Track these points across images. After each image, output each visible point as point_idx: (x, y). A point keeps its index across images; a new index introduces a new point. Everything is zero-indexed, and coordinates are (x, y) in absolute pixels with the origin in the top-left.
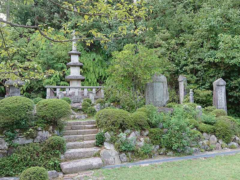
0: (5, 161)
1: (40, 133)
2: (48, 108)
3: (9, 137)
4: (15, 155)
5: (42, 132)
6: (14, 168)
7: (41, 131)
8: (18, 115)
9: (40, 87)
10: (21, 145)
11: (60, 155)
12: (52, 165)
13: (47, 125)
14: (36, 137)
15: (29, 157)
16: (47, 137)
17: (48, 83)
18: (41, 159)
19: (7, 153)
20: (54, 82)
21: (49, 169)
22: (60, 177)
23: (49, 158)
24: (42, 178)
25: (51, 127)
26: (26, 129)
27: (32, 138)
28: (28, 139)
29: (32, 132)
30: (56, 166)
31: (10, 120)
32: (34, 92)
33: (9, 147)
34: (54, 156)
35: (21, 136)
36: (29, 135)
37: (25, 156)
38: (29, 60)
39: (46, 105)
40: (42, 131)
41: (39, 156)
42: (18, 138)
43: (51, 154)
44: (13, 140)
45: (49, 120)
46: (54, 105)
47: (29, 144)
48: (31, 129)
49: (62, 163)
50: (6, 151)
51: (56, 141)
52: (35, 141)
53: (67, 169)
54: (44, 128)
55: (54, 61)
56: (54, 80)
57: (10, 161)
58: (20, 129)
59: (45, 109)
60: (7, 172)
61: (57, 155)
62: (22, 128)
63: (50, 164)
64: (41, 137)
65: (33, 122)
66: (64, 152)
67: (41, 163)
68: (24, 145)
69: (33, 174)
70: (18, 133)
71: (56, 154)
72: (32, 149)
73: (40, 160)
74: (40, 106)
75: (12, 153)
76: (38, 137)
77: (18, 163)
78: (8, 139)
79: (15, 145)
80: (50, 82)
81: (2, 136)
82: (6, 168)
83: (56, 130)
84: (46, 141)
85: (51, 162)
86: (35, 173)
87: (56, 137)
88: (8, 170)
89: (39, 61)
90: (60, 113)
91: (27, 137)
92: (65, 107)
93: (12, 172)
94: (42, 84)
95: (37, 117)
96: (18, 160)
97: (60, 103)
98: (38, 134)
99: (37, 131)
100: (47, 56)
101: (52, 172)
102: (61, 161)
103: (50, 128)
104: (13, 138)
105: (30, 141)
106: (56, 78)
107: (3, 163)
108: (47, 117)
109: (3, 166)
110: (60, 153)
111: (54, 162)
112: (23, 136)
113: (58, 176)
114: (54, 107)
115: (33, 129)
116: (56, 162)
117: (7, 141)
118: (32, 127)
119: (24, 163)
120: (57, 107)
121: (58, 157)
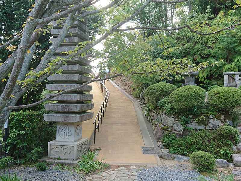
0: (181, 142)
1: (211, 121)
2: (219, 97)
3: (184, 121)
4: (188, 138)
5: (214, 121)
6: (188, 149)
7: (212, 118)
8: (190, 103)
9: (220, 73)
10: (194, 130)
11: (232, 146)
12: (223, 154)
13: (219, 114)
14: (207, 124)
15: (201, 142)
16: (218, 126)
17: (229, 69)
18: (213, 146)
19: (183, 135)
20: (235, 67)
21: (221, 158)
22: (230, 167)
23: (220, 146)
24: (209, 164)
25: (223, 117)
26: (198, 116)
27: (204, 125)
28: (200, 125)
29: (204, 119)
30: (227, 156)
31: (184, 107)
32: (214, 79)
33: (184, 129)
34: (225, 146)
35: (194, 122)
36: (201, 121)
37: (197, 140)
38: (209, 47)
39: (218, 93)
40: (214, 119)
41: (211, 143)
42: (191, 123)
43: (223, 143)
44: (187, 125)
45: (221, 109)
46: (226, 94)
47: (201, 129)
48: (202, 116)
49: (234, 155)
50: (181, 133)
51: (227, 131)
52: (207, 128)
53: (238, 161)
54: (216, 116)
55: (235, 44)
56: (236, 65)
57: (184, 142)
58: (193, 115)
59: (216, 98)
60: (182, 151)
61: (229, 146)
62: (195, 115)
63: (221, 153)
64: (212, 124)
65: (205, 110)
66: (237, 144)
67: (212, 149)
68: (196, 130)
69: (201, 158)
70: (191, 118)
71: (227, 144)
72: (203, 135)
73: (211, 146)
74: (211, 94)
75: (186, 136)
76: (210, 125)
77: (191, 145)
78: (182, 123)
79: (189, 129)
80: (231, 67)
81: (178, 120)
82: (182, 147)
83: (228, 120)
84: (218, 129)
85: (222, 151)
86: (202, 157)
87: (228, 127)
88: (183, 150)
89: (220, 46)
90: (232, 103)
91: (200, 123)
92: (238, 96)
93: (186, 152)
94: (223, 70)
95: (208, 105)
96: (192, 143)
97: (232, 92)
98: (209, 122)
99: (208, 119)
100: (227, 40)
101: (222, 161)
102: (233, 153)
103: (221, 117)
104: (187, 123)
105: (202, 127)
106: (238, 63)
107: (179, 143)
108: (218, 105)
109: (179, 145)
110: (231, 143)
111: (225, 151)
112: (195, 122)
113: (228, 166)
114: (225, 96)
115: (204, 116)
116: (228, 152)
117: (182, 124)
118: (204, 115)
119: (196, 147)
120: (229, 96)
121: (230, 148)
